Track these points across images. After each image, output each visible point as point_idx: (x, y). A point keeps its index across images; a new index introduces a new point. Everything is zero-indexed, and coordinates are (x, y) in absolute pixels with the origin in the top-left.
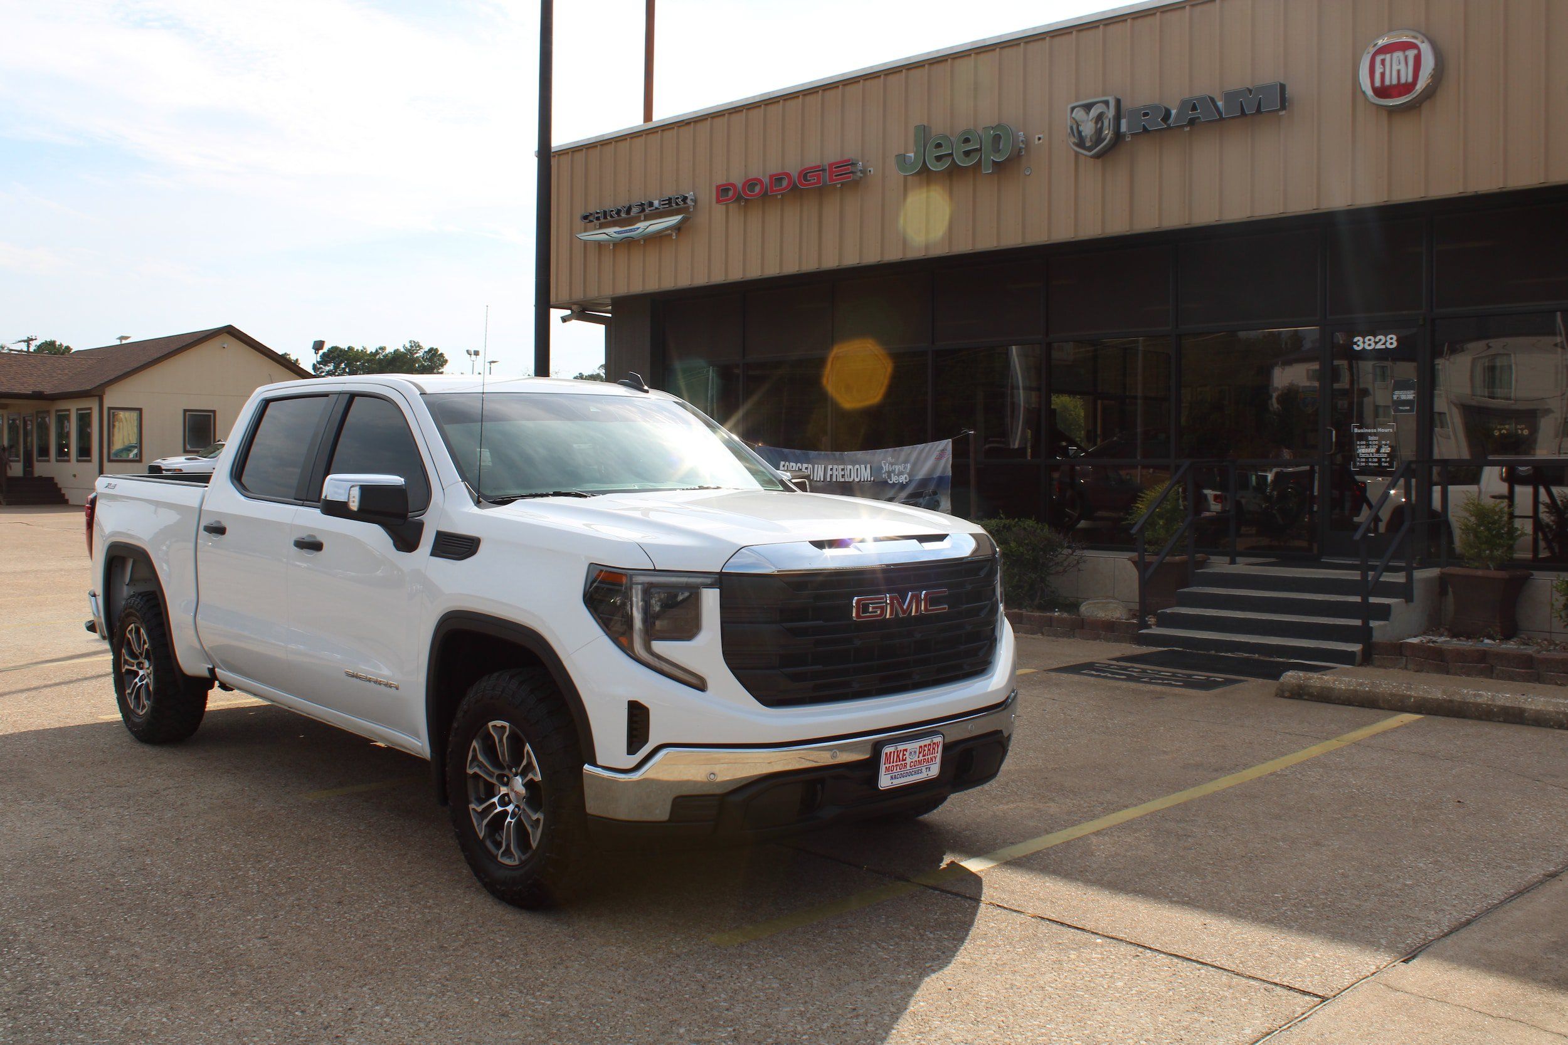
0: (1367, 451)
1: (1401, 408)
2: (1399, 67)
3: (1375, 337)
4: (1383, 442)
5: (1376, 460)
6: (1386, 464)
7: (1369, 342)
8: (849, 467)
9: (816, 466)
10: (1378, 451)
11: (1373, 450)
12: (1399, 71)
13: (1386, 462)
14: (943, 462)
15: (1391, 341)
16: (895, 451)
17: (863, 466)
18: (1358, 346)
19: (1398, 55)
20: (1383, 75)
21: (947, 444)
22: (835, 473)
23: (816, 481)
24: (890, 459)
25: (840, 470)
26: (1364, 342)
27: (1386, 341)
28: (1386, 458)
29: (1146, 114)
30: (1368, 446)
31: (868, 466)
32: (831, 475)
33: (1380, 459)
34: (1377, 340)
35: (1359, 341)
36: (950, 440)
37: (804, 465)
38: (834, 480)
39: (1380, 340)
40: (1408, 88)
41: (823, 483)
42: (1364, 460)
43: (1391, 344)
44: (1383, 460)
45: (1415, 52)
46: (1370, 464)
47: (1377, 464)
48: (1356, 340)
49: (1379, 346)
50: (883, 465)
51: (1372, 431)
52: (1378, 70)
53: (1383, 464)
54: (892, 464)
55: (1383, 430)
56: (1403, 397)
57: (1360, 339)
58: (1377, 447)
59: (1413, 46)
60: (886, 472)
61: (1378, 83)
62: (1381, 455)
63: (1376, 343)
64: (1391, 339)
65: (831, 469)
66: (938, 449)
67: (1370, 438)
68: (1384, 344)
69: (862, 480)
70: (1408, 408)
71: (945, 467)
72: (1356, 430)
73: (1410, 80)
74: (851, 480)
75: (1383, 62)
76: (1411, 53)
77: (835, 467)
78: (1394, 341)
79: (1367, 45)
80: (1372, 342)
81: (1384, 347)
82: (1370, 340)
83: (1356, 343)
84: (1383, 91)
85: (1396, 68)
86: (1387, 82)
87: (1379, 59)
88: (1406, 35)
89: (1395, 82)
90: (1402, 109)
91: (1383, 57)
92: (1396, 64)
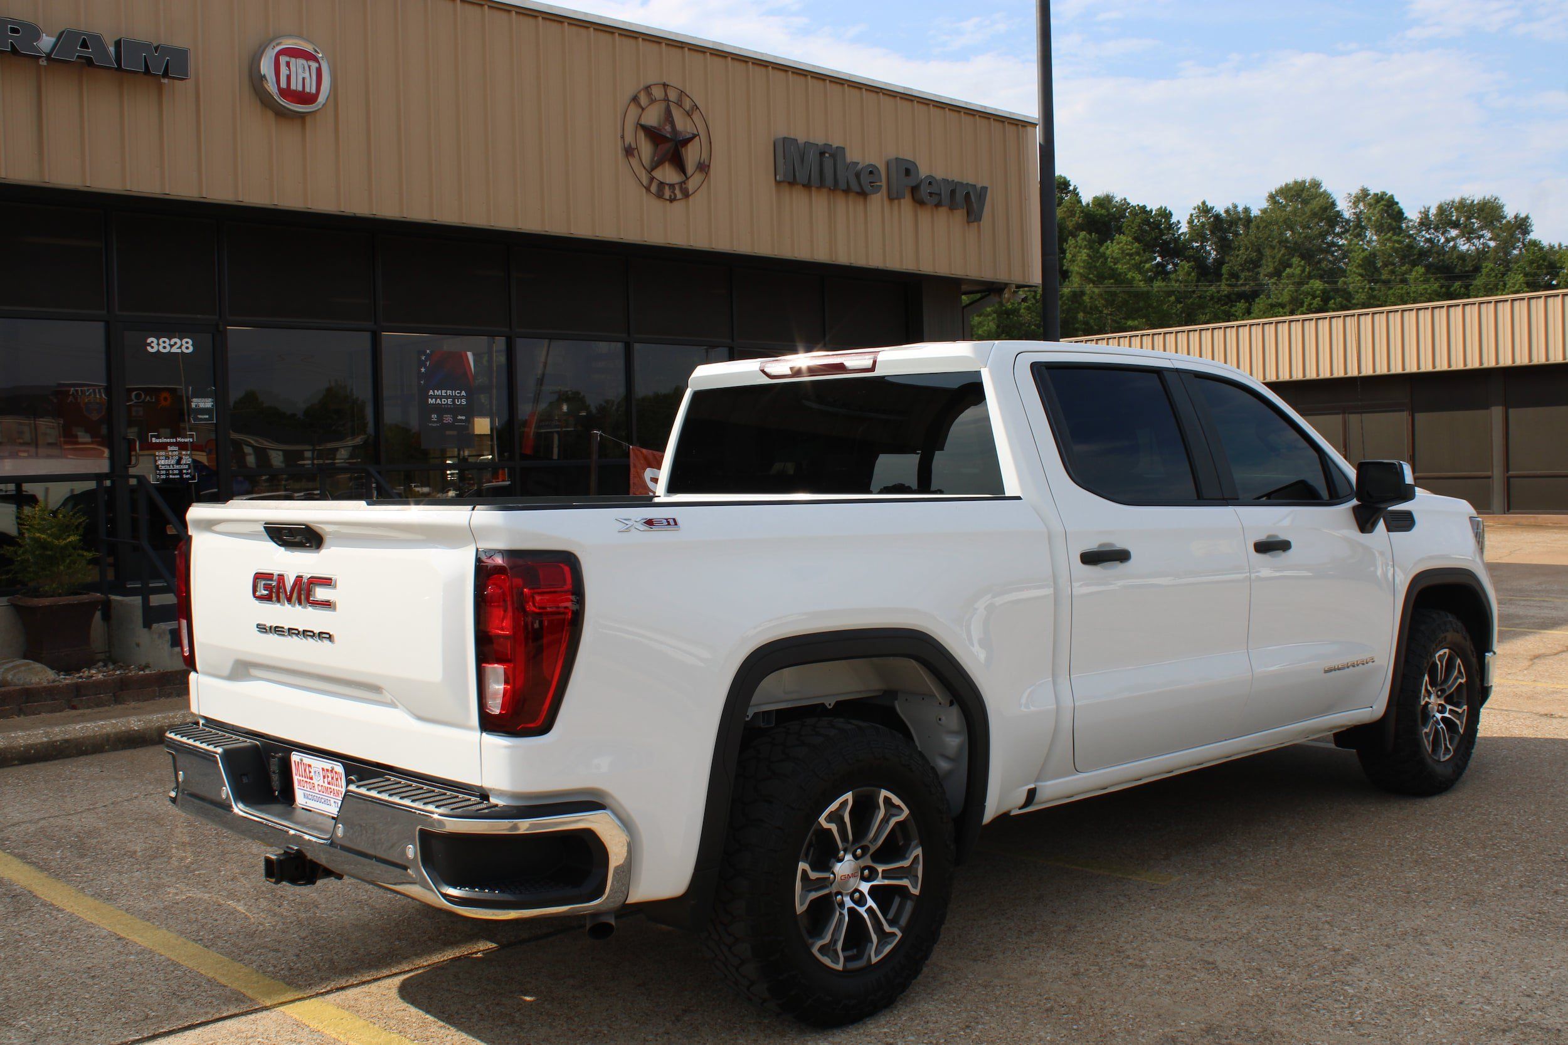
0: (167, 462)
1: (200, 416)
2: (303, 75)
3: (170, 340)
4: (184, 453)
5: (177, 472)
6: (187, 476)
7: (164, 345)
10: (179, 462)
11: (173, 462)
12: (304, 79)
13: (187, 474)
15: (187, 345)
18: (152, 347)
19: (301, 62)
20: (289, 77)
26: (158, 344)
27: (182, 345)
28: (187, 470)
29: (15, 31)
30: (167, 458)
33: (181, 471)
34: (172, 343)
35: (152, 342)
39: (176, 343)
40: (311, 99)
42: (164, 472)
43: (187, 348)
44: (185, 471)
45: (317, 65)
46: (171, 476)
47: (178, 476)
48: (149, 340)
49: (175, 350)
51: (172, 440)
52: (284, 71)
53: (185, 476)
55: (183, 440)
56: (202, 405)
57: (154, 340)
58: (177, 458)
59: (316, 59)
62: (182, 467)
63: (171, 346)
64: (187, 343)
67: (170, 448)
68: (180, 348)
70: (207, 417)
72: (154, 440)
73: (314, 91)
75: (288, 64)
76: (314, 65)
78: (190, 345)
79: (271, 41)
80: (167, 345)
81: (179, 351)
82: (164, 342)
83: (149, 344)
84: (287, 93)
85: (300, 75)
86: (293, 87)
87: (283, 60)
88: (309, 48)
89: (300, 88)
90: (302, 116)
91: (287, 59)
92: (300, 71)
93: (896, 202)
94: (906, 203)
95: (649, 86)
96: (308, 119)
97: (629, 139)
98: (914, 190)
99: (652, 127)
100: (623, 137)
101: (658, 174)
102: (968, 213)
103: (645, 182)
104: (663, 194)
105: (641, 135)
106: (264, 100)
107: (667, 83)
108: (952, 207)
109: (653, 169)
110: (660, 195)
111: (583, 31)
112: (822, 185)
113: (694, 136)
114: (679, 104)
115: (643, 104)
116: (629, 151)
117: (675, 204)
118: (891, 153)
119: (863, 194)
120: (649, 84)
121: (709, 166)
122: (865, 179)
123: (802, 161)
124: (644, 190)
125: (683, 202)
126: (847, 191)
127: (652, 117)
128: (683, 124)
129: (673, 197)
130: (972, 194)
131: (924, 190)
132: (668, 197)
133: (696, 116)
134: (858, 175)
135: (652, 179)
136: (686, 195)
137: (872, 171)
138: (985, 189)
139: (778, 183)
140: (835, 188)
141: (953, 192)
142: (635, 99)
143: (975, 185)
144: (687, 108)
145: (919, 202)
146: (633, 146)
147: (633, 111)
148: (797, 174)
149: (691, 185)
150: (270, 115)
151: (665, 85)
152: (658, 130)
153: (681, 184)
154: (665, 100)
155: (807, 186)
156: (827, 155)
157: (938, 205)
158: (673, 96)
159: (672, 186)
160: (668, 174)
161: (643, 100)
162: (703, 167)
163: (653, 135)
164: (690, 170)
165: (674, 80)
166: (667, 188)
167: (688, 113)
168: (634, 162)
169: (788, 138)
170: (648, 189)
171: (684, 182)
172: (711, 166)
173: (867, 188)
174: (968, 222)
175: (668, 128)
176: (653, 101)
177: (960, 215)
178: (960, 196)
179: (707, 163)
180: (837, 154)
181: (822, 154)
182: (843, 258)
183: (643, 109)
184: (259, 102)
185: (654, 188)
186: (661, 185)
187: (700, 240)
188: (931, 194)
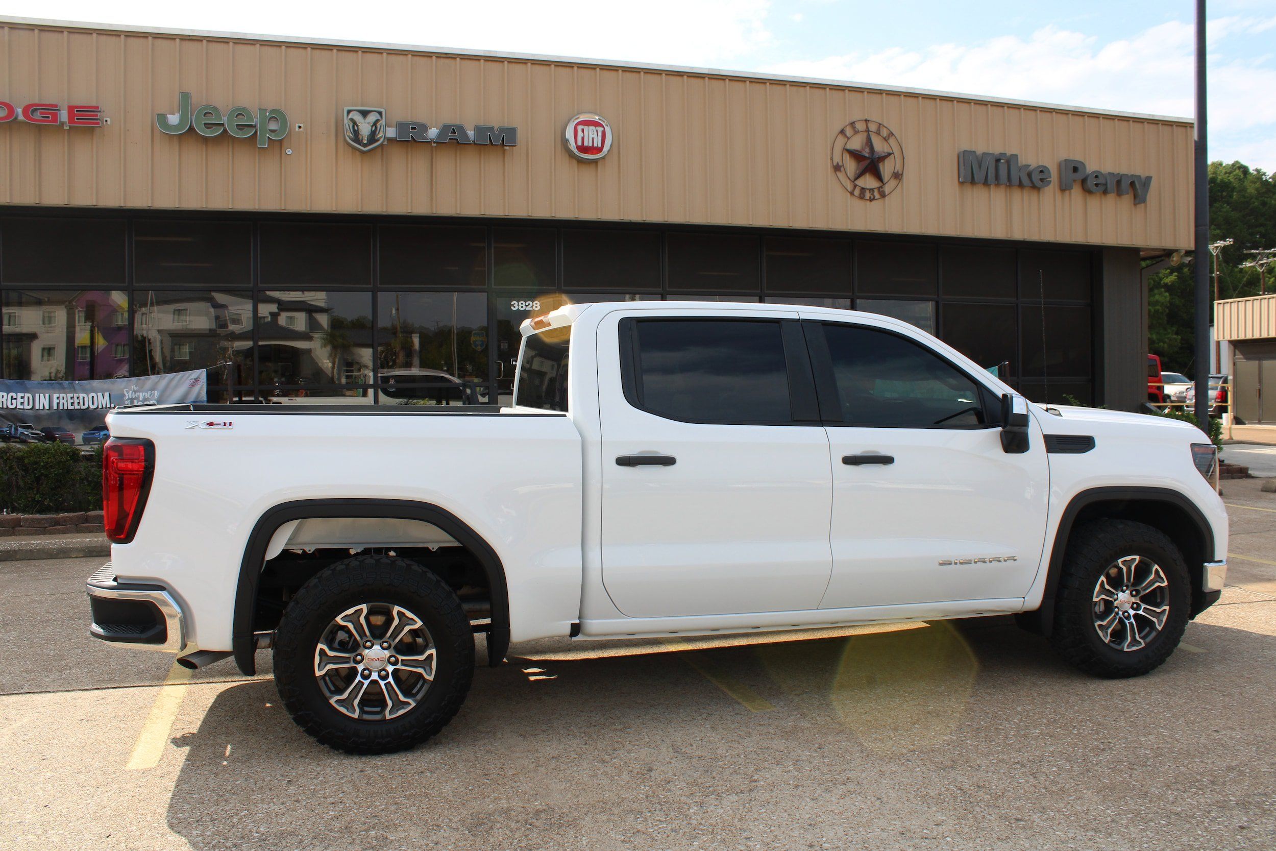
2: (593, 136)
3: (526, 302)
8: (81, 395)
9: (37, 395)
12: (593, 139)
14: (196, 389)
16: (140, 379)
17: (100, 395)
18: (514, 307)
19: (592, 128)
20: (583, 139)
21: (202, 374)
22: (62, 401)
23: (39, 409)
24: (133, 387)
25: (69, 398)
26: (518, 305)
27: (533, 305)
29: (413, 128)
31: (107, 395)
32: (58, 404)
34: (527, 304)
36: (205, 370)
37: (18, 394)
38: (61, 407)
39: (529, 304)
40: (599, 150)
41: (47, 411)
43: (536, 307)
45: (602, 129)
48: (513, 303)
49: (528, 308)
50: (125, 393)
52: (580, 134)
54: (135, 392)
57: (516, 303)
59: (601, 125)
60: (129, 399)
61: (579, 143)
63: (526, 306)
64: (536, 304)
65: (58, 398)
66: (190, 378)
68: (532, 307)
69: (100, 407)
71: (199, 393)
72: (514, 363)
73: (600, 145)
74: (86, 406)
75: (583, 130)
76: (600, 129)
77: (62, 395)
78: (538, 305)
79: (572, 118)
80: (523, 305)
81: (531, 309)
82: (522, 304)
83: (513, 305)
84: (583, 149)
85: (591, 136)
86: (586, 144)
87: (580, 128)
88: (597, 118)
89: (590, 145)
90: (595, 162)
91: (582, 127)
92: (590, 134)
93: (1067, 192)
94: (1076, 192)
95: (854, 122)
96: (600, 163)
97: (837, 159)
98: (1084, 182)
99: (855, 150)
100: (832, 159)
101: (861, 182)
102: (1135, 197)
103: (850, 188)
104: (864, 196)
105: (847, 157)
106: (571, 155)
107: (869, 119)
108: (1119, 193)
109: (856, 179)
110: (862, 197)
111: (802, 89)
112: (998, 184)
113: (889, 154)
114: (878, 133)
115: (848, 135)
116: (837, 168)
117: (874, 202)
118: (1063, 155)
119: (1034, 187)
120: (853, 121)
121: (902, 175)
122: (1036, 177)
123: (980, 167)
124: (849, 194)
125: (881, 201)
126: (1021, 185)
127: (856, 143)
128: (879, 146)
129: (872, 197)
130: (1137, 183)
131: (1091, 183)
132: (868, 198)
133: (892, 141)
134: (1029, 175)
135: (855, 186)
136: (883, 195)
137: (1042, 171)
138: (1149, 179)
139: (961, 184)
140: (1009, 184)
141: (1119, 182)
142: (842, 132)
143: (1140, 176)
144: (885, 135)
145: (1087, 191)
146: (840, 164)
147: (841, 141)
148: (975, 176)
149: (887, 189)
150: (575, 162)
151: (866, 121)
152: (860, 152)
153: (879, 188)
154: (866, 131)
155: (986, 183)
156: (1002, 161)
157: (1105, 192)
158: (873, 127)
159: (872, 190)
160: (869, 182)
161: (849, 132)
162: (897, 176)
163: (856, 155)
164: (886, 179)
165: (875, 117)
166: (867, 192)
167: (885, 139)
168: (841, 175)
169: (967, 151)
170: (852, 193)
171: (881, 187)
172: (904, 175)
173: (1038, 183)
174: (1135, 204)
175: (867, 150)
176: (856, 132)
177: (1127, 199)
178: (1125, 184)
179: (900, 172)
180: (1011, 160)
181: (998, 161)
182: (1018, 235)
183: (848, 138)
184: (567, 155)
185: (857, 192)
186: (863, 190)
187: (894, 226)
188: (1097, 185)
